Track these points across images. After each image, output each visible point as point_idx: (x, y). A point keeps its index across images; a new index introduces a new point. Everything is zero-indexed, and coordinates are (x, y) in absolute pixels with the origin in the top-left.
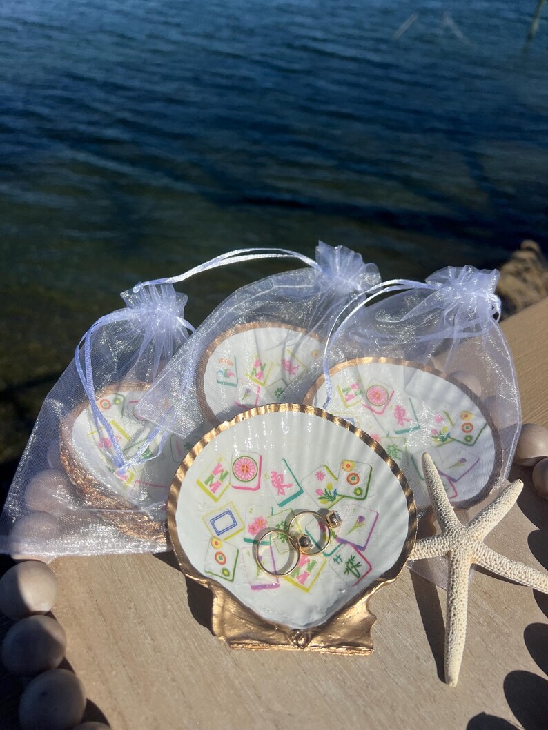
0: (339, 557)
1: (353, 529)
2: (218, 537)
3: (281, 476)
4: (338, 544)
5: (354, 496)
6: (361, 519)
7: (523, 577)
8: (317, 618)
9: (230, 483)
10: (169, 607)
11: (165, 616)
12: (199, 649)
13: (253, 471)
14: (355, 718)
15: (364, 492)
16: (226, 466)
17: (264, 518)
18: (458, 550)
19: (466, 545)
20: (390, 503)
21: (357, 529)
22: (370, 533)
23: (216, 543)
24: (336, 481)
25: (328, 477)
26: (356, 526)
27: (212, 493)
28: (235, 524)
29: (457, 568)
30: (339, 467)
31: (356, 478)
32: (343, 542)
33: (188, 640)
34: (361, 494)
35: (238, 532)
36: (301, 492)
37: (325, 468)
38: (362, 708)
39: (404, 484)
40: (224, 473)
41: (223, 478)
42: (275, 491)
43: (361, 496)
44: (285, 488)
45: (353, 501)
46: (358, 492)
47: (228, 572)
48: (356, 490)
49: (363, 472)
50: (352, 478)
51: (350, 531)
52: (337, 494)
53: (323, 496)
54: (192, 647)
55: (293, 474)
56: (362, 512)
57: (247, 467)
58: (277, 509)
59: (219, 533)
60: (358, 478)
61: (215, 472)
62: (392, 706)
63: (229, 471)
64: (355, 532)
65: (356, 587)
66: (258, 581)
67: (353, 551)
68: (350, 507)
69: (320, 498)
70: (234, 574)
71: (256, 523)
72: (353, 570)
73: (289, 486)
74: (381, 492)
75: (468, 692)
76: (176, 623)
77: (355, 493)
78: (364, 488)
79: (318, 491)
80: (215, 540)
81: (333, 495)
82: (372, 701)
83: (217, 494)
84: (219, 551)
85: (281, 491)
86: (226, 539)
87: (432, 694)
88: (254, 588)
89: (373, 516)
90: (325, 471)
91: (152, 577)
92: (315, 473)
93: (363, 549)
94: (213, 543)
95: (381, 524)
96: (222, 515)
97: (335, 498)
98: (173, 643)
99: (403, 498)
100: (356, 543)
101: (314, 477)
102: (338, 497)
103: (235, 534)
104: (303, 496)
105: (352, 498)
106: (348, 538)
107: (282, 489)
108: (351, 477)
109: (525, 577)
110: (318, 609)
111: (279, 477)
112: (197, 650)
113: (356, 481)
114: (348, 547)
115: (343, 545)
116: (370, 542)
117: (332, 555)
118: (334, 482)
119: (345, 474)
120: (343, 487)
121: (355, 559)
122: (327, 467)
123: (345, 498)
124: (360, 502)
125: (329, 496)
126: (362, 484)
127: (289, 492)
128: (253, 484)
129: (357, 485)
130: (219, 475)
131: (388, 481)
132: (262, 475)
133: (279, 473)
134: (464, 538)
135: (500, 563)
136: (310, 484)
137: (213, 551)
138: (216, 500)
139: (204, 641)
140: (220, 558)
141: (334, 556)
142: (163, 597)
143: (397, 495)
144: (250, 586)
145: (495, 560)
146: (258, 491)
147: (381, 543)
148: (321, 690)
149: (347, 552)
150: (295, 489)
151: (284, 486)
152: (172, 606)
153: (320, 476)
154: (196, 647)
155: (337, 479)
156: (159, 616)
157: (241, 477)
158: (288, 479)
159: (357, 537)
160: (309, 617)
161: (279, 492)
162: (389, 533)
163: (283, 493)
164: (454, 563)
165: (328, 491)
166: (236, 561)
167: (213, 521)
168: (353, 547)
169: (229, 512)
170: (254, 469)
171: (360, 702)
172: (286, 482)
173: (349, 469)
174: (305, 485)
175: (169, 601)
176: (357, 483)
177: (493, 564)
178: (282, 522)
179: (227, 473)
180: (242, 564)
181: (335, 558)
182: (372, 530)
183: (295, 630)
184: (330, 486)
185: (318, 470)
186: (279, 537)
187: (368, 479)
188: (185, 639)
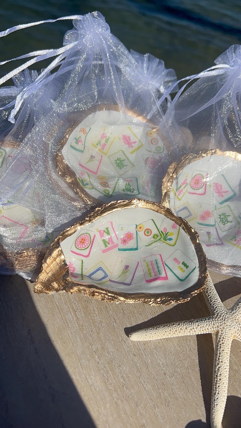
14: (108, 405)
18: (223, 330)
19: (230, 326)
38: (115, 399)
62: (137, 402)
75: (194, 404)
82: (123, 396)
87: (167, 400)
148: (90, 381)
171: (115, 395)
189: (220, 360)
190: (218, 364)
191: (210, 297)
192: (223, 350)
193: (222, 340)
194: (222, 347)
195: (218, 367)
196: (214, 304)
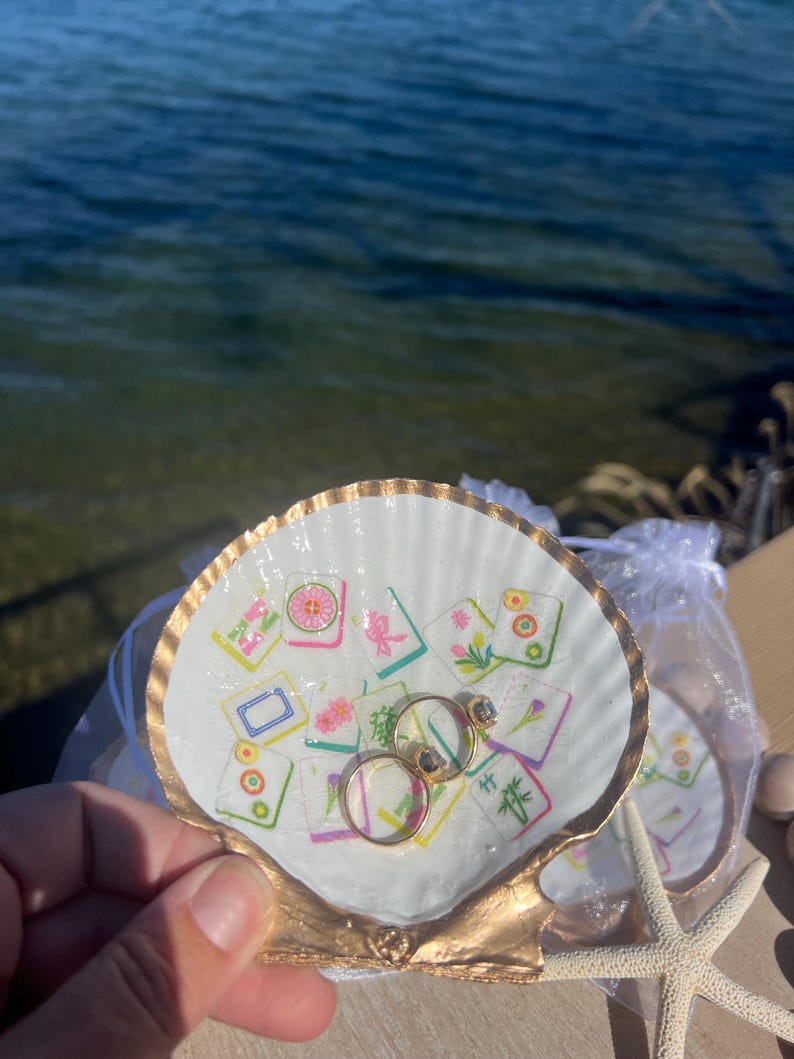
0: (489, 779)
1: (521, 725)
2: (252, 740)
3: (385, 619)
4: (490, 753)
5: (526, 659)
6: (538, 705)
7: (765, 1020)
8: (436, 902)
9: (281, 636)
13: (328, 611)
15: (545, 654)
16: (275, 604)
17: (349, 702)
18: (676, 975)
19: (688, 967)
20: (595, 677)
21: (528, 725)
22: (554, 736)
23: (247, 753)
24: (490, 630)
25: (475, 622)
26: (527, 719)
27: (244, 654)
28: (289, 713)
29: (673, 1002)
30: (498, 601)
31: (531, 625)
32: (499, 749)
34: (539, 656)
35: (294, 729)
36: (423, 650)
37: (470, 605)
39: (626, 642)
40: (270, 616)
41: (267, 625)
42: (370, 648)
43: (539, 659)
44: (391, 643)
45: (523, 669)
46: (534, 652)
47: (267, 809)
48: (530, 647)
49: (544, 616)
50: (525, 624)
51: (515, 729)
52: (492, 655)
53: (466, 658)
55: (407, 617)
56: (540, 692)
57: (316, 604)
58: (374, 683)
59: (254, 732)
60: (535, 623)
61: (252, 614)
63: (280, 613)
64: (523, 731)
65: (516, 844)
66: (327, 824)
67: (517, 769)
68: (517, 682)
69: (458, 663)
70: (278, 811)
71: (333, 710)
72: (516, 806)
73: (401, 638)
74: (579, 652)
77: (528, 654)
78: (546, 645)
79: (456, 649)
80: (244, 746)
81: (484, 657)
83: (253, 658)
84: (251, 767)
85: (383, 648)
86: (267, 743)
88: (317, 838)
89: (562, 700)
90: (469, 610)
92: (450, 614)
93: (538, 765)
94: (240, 753)
95: (575, 720)
96: (264, 696)
97: (488, 662)
99: (622, 667)
100: (524, 752)
101: (449, 622)
102: (493, 662)
103: (286, 733)
104: (427, 659)
105: (521, 663)
106: (509, 744)
107: (385, 645)
108: (520, 623)
109: (768, 1020)
110: (441, 882)
111: (380, 623)
113: (530, 631)
114: (509, 758)
115: (500, 755)
116: (551, 753)
117: (478, 775)
118: (486, 631)
119: (509, 616)
120: (504, 641)
121: (520, 786)
122: (475, 604)
123: (508, 664)
124: (537, 672)
125: (477, 659)
126: (541, 636)
127: (398, 650)
128: (328, 636)
129: (532, 638)
130: (258, 622)
131: (595, 631)
132: (347, 618)
133: (379, 615)
134: (687, 957)
135: (735, 998)
136: (439, 636)
137: (238, 770)
138: (251, 668)
140: (252, 782)
141: (480, 776)
143: (612, 660)
144: (309, 836)
145: (728, 993)
146: (338, 650)
147: (573, 756)
149: (506, 770)
150: (410, 644)
151: (390, 639)
153: (460, 620)
155: (494, 627)
157: (304, 623)
158: (397, 625)
159: (527, 741)
160: (420, 901)
161: (379, 649)
162: (591, 737)
163: (388, 652)
164: (669, 994)
165: (474, 649)
166: (286, 786)
167: (242, 711)
168: (520, 760)
169: (279, 692)
170: (331, 607)
172: (394, 631)
173: (517, 607)
174: (430, 637)
176: (533, 634)
177: (724, 999)
178: (384, 708)
179: (275, 616)
180: (297, 792)
181: (483, 779)
182: (557, 729)
183: (387, 928)
184: (479, 638)
185: (457, 609)
186: (377, 737)
187: (553, 627)
189: (667, 1037)
190: (663, 1044)
191: (652, 903)
192: (673, 1016)
193: (672, 996)
194: (671, 1009)
195: (661, 1049)
196: (658, 918)
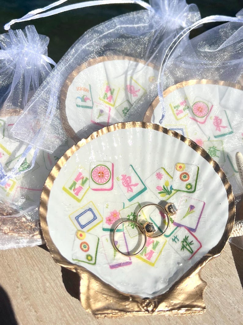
10: (48, 284)
11: (45, 292)
12: (72, 317)
33: (63, 310)
36: (145, 189)
47: (92, 257)
54: (67, 316)
66: (115, 261)
70: (96, 257)
73: (136, 185)
76: (54, 297)
85: (130, 189)
88: (112, 267)
91: (34, 262)
96: (85, 212)
98: (51, 313)
103: (95, 226)
112: (71, 318)
139: (76, 309)
142: (43, 277)
144: (109, 266)
152: (50, 283)
154: (69, 316)
156: (40, 293)
157: (98, 181)
163: (132, 191)
169: (90, 210)
170: (108, 174)
172: (133, 182)
175: (47, 280)
178: (132, 213)
186: (130, 225)
188: (61, 309)
